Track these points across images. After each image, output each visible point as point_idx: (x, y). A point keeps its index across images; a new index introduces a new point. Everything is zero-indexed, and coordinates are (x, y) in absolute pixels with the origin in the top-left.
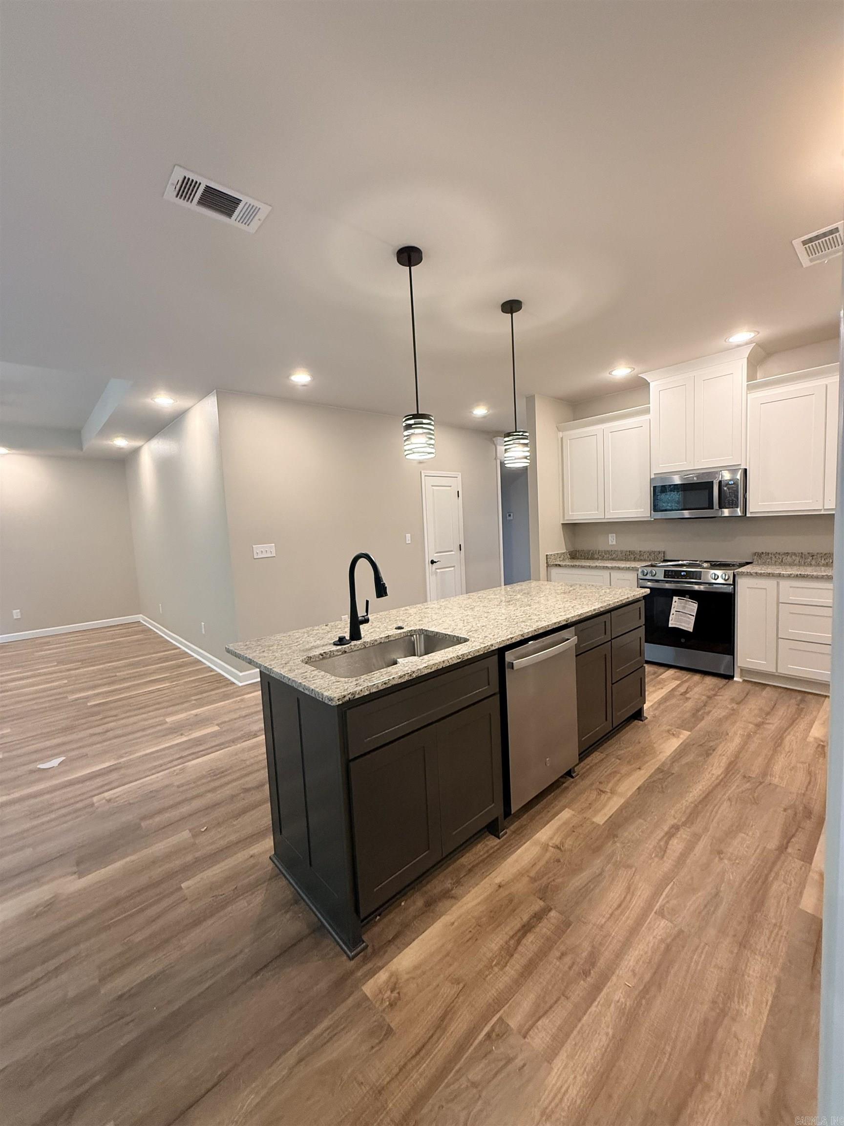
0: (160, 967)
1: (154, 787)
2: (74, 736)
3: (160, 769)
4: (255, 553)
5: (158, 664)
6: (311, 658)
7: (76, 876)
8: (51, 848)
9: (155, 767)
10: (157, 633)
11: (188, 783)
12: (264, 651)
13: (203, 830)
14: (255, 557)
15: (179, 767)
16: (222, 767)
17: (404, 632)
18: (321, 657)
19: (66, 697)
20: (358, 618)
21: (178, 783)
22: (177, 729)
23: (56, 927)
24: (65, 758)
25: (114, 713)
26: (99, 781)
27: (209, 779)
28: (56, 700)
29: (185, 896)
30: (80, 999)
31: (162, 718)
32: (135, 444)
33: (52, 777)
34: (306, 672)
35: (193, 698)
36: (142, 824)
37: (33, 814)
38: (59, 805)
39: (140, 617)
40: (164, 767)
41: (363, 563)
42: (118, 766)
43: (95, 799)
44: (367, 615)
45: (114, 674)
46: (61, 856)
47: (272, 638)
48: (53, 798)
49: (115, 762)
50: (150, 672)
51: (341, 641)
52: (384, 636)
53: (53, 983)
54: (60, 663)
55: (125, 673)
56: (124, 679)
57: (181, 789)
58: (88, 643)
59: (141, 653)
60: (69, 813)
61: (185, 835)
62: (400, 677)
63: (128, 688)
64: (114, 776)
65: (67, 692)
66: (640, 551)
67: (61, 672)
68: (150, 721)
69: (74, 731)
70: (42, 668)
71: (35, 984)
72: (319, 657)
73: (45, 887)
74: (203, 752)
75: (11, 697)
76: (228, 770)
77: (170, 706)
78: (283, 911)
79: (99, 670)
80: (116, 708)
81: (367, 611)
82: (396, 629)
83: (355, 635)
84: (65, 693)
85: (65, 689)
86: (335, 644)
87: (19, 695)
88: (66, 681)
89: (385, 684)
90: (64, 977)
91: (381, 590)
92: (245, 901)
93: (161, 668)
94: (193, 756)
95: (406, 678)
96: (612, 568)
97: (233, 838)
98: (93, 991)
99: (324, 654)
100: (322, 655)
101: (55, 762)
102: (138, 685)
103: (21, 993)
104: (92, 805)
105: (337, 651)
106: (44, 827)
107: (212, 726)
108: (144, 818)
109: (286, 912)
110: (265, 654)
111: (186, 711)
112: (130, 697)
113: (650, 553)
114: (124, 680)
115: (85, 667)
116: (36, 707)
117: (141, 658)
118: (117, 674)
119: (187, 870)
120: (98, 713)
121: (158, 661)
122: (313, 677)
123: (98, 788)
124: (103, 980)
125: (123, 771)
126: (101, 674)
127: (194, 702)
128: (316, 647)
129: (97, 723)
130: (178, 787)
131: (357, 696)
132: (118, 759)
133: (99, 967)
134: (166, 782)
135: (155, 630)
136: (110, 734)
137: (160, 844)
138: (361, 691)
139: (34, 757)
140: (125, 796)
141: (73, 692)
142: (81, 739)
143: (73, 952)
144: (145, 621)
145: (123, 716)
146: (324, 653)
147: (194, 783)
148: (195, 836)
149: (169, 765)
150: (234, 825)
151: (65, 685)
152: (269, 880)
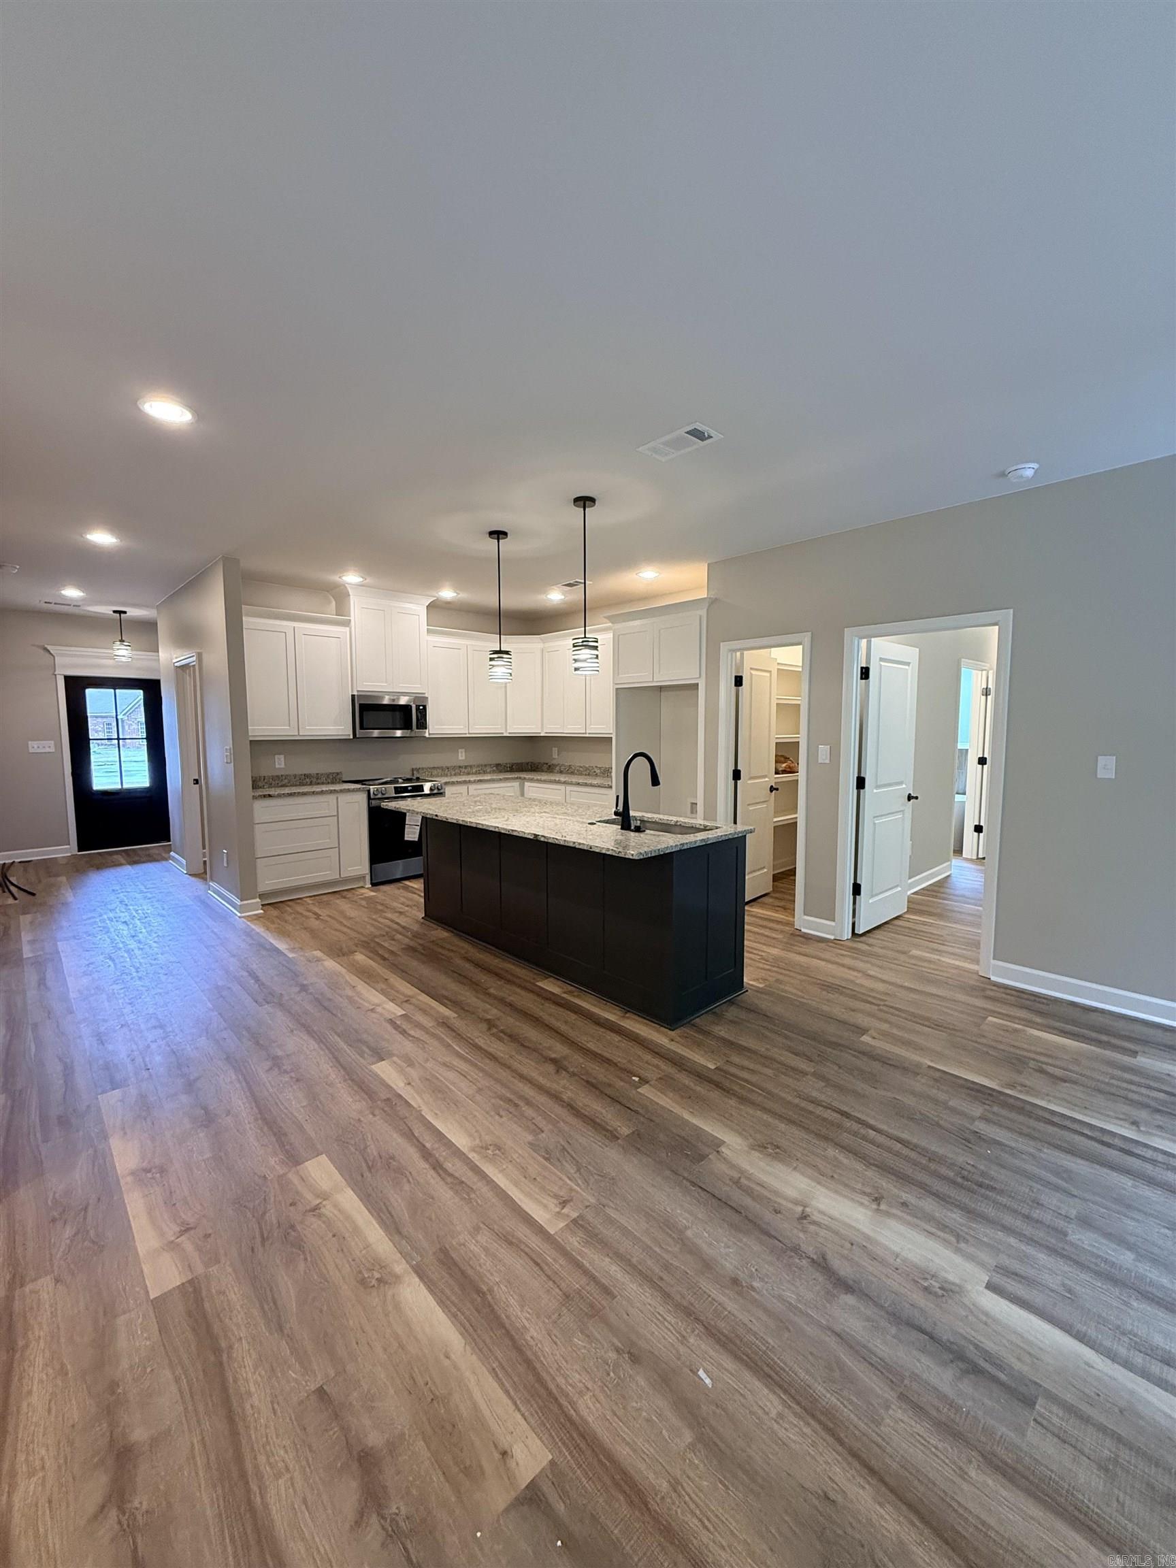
30: (822, 1078)
53: (823, 1097)
66: (317, 774)
90: (815, 1094)
96: (342, 791)
98: (814, 1074)
103: (836, 1110)
113: (328, 775)
124: (804, 1073)
133: (799, 1080)
143: (797, 1101)
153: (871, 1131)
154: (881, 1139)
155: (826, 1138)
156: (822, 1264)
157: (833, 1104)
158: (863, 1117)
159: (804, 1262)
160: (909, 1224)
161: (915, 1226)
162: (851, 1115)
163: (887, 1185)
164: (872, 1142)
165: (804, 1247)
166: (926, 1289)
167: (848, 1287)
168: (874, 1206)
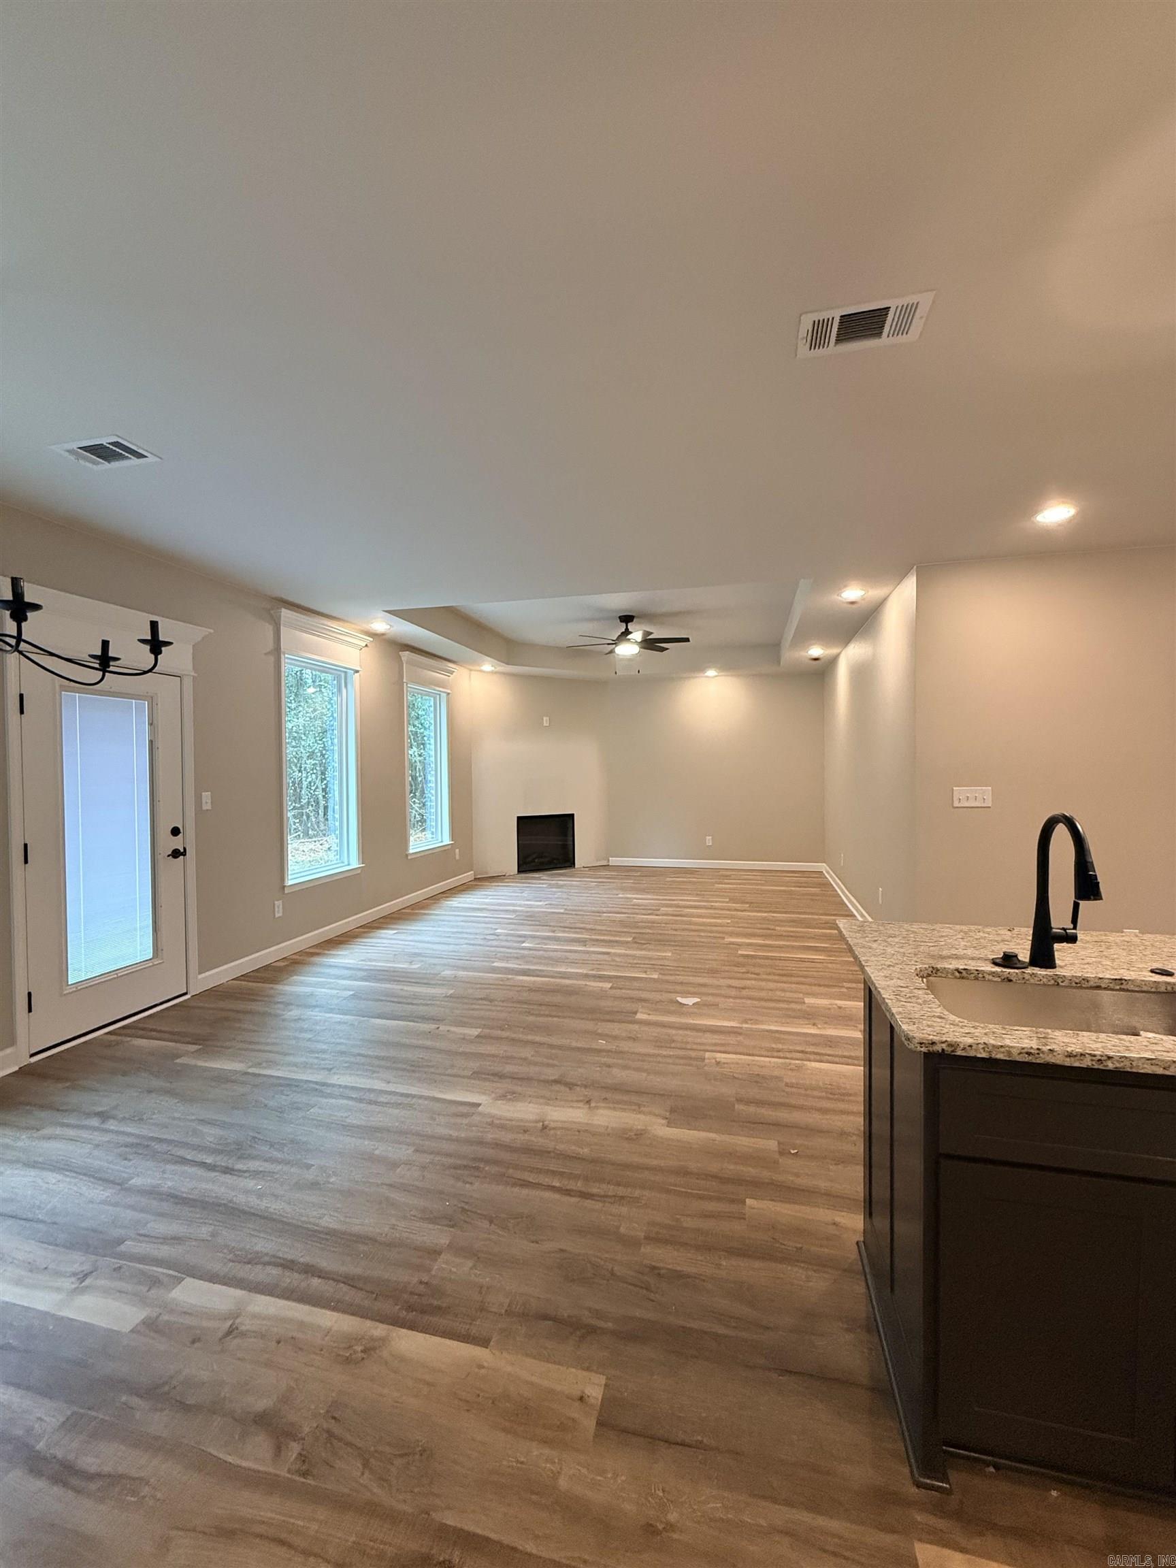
0: (692, 1270)
1: (764, 1072)
2: (715, 982)
3: (775, 1054)
4: (955, 799)
5: (824, 928)
6: (938, 970)
7: (664, 1122)
8: (657, 1082)
9: (773, 1050)
10: (836, 891)
11: (797, 1086)
12: (876, 941)
13: (793, 1152)
14: (955, 805)
15: (797, 1062)
16: (845, 1088)
17: (1169, 983)
18: (957, 974)
19: (724, 938)
20: (1051, 928)
21: (788, 1081)
22: (810, 1016)
23: (636, 1159)
24: (699, 1000)
25: (757, 970)
26: (716, 1038)
27: (824, 1094)
28: (715, 937)
29: (744, 1214)
30: (626, 1241)
31: (801, 995)
32: (833, 651)
33: (682, 1014)
34: (907, 987)
35: (845, 984)
36: (736, 1106)
37: (659, 1043)
38: (679, 1045)
39: (823, 867)
40: (781, 1054)
41: (1061, 831)
42: (739, 1030)
43: (707, 1055)
44: (1075, 928)
45: (773, 927)
46: (663, 1095)
47: (906, 926)
48: (676, 1035)
49: (738, 1025)
50: (809, 935)
51: (1008, 960)
52: (1108, 976)
53: (616, 1208)
54: (732, 900)
55: (783, 929)
56: (781, 935)
57: (788, 1089)
58: (762, 885)
59: (808, 910)
60: (682, 1058)
61: (772, 1145)
62: (1070, 1055)
63: (780, 947)
64: (732, 1040)
65: (726, 933)
67: (729, 910)
68: (788, 994)
69: (715, 975)
70: (716, 902)
71: (603, 1198)
72: (953, 974)
73: (642, 1117)
74: (829, 1058)
75: (683, 922)
76: (850, 1095)
77: (815, 985)
78: (845, 1326)
79: (764, 919)
80: (761, 966)
81: (1074, 921)
82: (1152, 971)
83: (1042, 955)
84: (723, 933)
85: (725, 929)
86: (995, 963)
87: (691, 923)
88: (729, 921)
89: (1029, 1054)
90: (624, 1210)
91: (1087, 886)
92: (805, 1273)
93: (825, 935)
94: (818, 1057)
95: (1087, 1063)
97: (823, 1184)
98: (637, 1243)
99: (964, 972)
100: (960, 972)
101: (690, 1001)
102: (793, 947)
103: (596, 1198)
104: (703, 1059)
105: (993, 974)
106: (659, 1059)
107: (855, 1030)
108: (740, 1100)
109: (848, 1330)
110: (875, 945)
111: (831, 998)
112: (780, 959)
114: (780, 937)
115: (752, 911)
116: (698, 940)
117: (807, 916)
118: (777, 928)
119: (757, 1187)
120: (743, 965)
121: (823, 925)
122: (910, 997)
123: (716, 1045)
124: (648, 1239)
125: (740, 1038)
126: (760, 924)
127: (845, 990)
128: (957, 957)
129: (739, 975)
130: (787, 1085)
131: (959, 1053)
132: (742, 1023)
133: (649, 1224)
134: (776, 1073)
135: (835, 886)
136: (744, 993)
137: (744, 1138)
138: (970, 1046)
139: (678, 988)
140: (732, 1066)
141: (731, 934)
142: (719, 987)
143: (637, 1193)
144: (828, 873)
145: (765, 977)
146: (965, 969)
147: (806, 1090)
148: (781, 1153)
149: (788, 1055)
150: (829, 1170)
151: (727, 925)
152: (845, 1270)
153: (558, 1185)
154: (546, 1180)
155: (594, 1161)
156: (571, 1086)
157: (601, 1204)
158: (566, 1199)
159: (579, 1083)
160: (522, 1120)
161: (518, 1120)
162: (580, 1196)
163: (539, 1141)
164: (554, 1173)
165: (583, 1089)
166: (514, 1093)
167: (556, 1082)
168: (546, 1123)
